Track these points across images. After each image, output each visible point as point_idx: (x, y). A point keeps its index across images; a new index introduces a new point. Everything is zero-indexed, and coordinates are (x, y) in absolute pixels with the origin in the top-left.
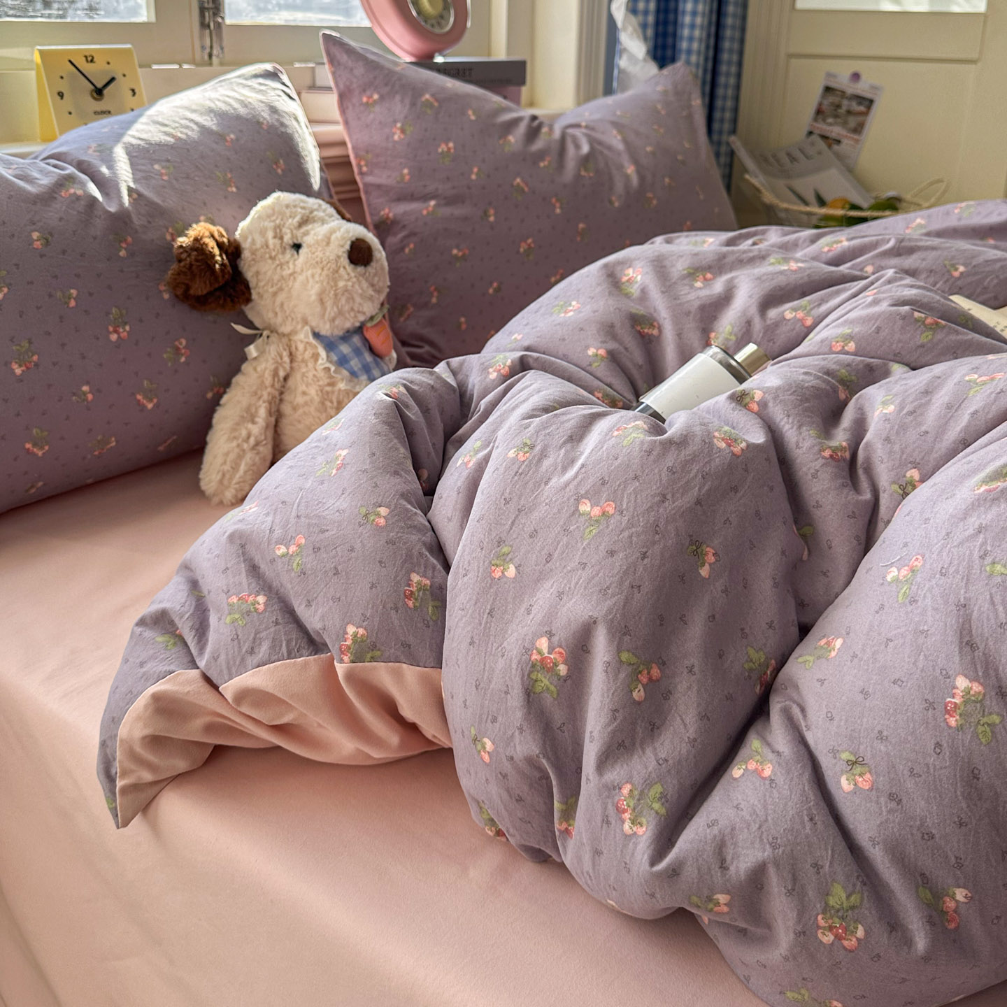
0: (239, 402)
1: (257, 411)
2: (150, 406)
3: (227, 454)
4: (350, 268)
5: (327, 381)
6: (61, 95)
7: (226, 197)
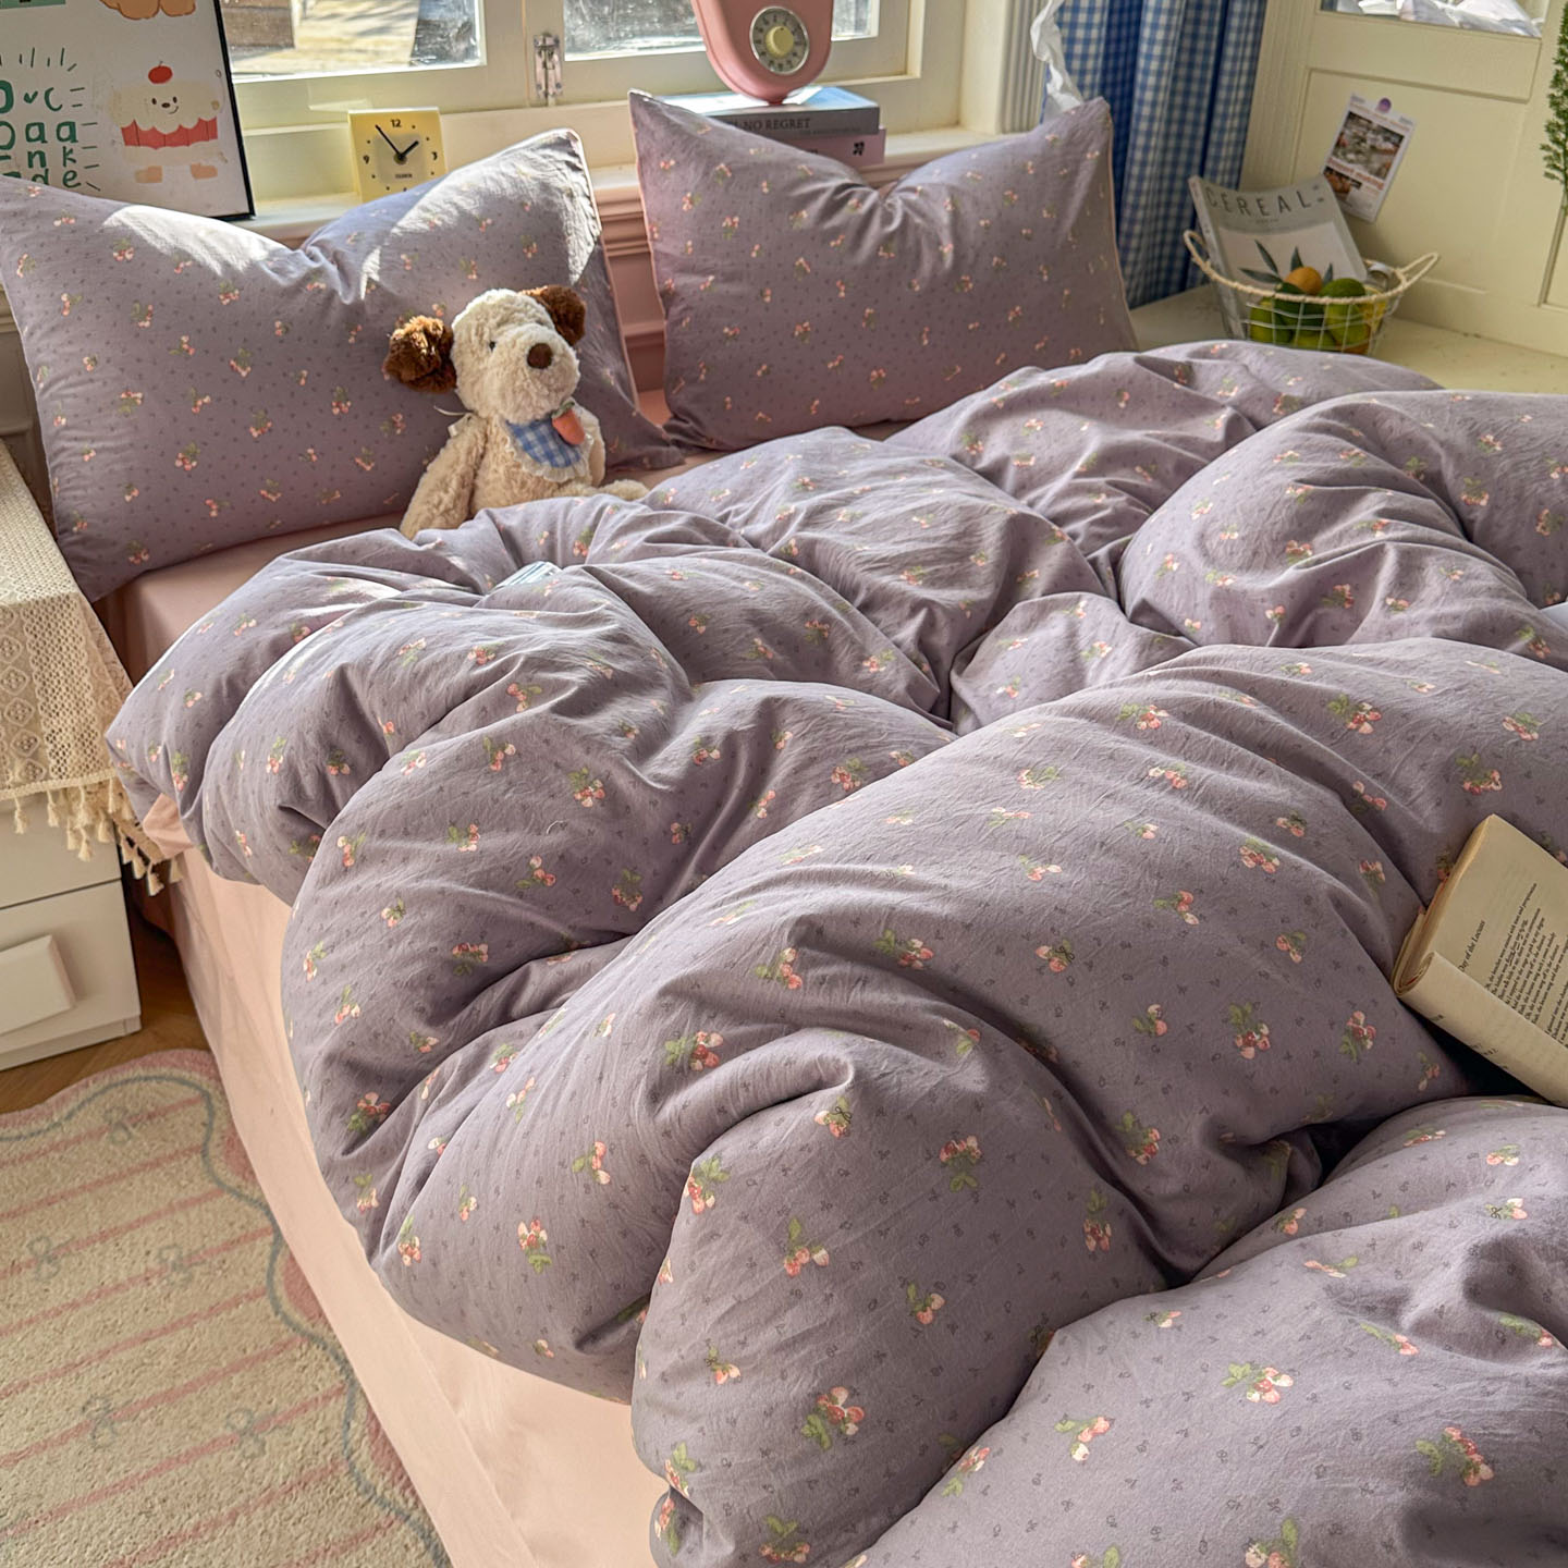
1: (450, 482)
4: (527, 369)
5: (512, 463)
6: (366, 159)
7: (464, 285)
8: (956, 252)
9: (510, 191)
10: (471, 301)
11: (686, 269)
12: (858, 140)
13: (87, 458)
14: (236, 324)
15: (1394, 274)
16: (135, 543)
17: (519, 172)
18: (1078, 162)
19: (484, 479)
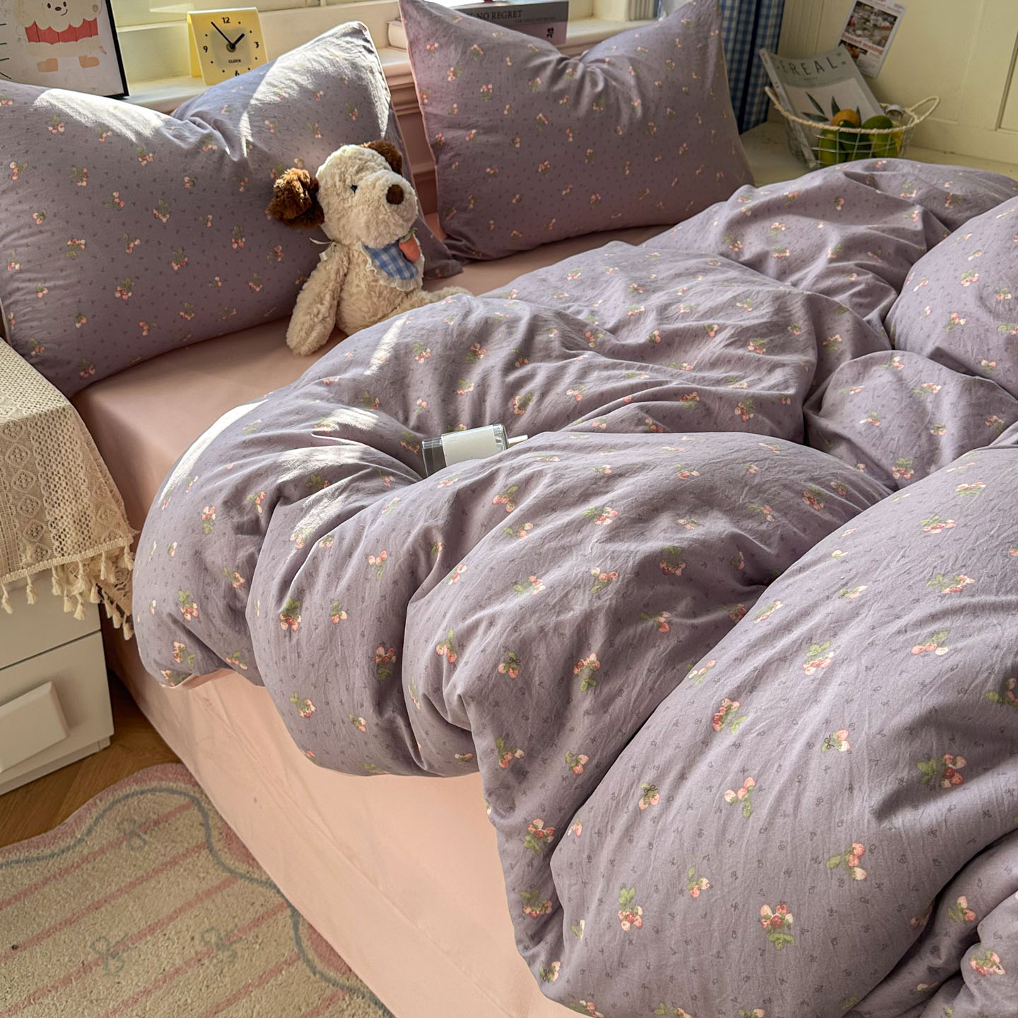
0: (313, 289)
1: (324, 296)
2: (258, 289)
3: (303, 324)
4: (387, 206)
5: (372, 278)
6: (206, 48)
7: (313, 143)
8: (643, 105)
9: (331, 69)
10: (330, 155)
11: (452, 126)
12: (550, 27)
13: (40, 295)
14: (155, 180)
15: (904, 111)
16: (84, 361)
17: (333, 54)
18: (706, 38)
19: (349, 292)
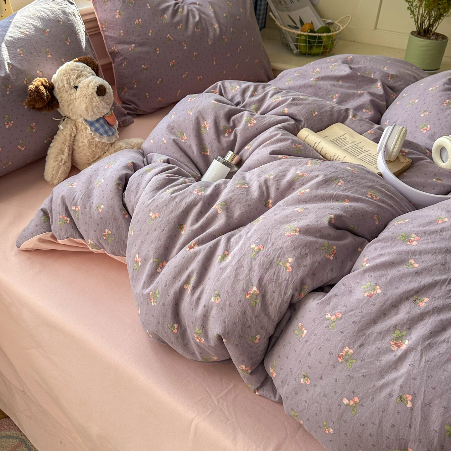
0: (57, 146)
1: (64, 150)
2: (23, 149)
3: (54, 167)
4: (97, 97)
5: (91, 137)
7: (47, 60)
8: (219, 27)
11: (121, 42)
17: (52, 7)
19: (77, 145)
